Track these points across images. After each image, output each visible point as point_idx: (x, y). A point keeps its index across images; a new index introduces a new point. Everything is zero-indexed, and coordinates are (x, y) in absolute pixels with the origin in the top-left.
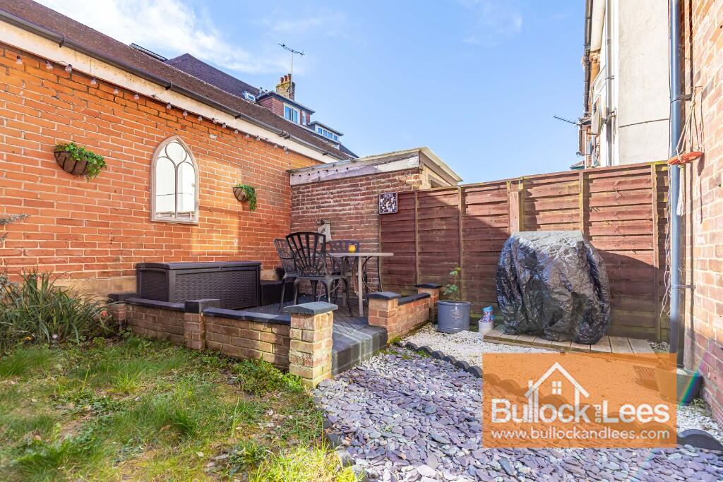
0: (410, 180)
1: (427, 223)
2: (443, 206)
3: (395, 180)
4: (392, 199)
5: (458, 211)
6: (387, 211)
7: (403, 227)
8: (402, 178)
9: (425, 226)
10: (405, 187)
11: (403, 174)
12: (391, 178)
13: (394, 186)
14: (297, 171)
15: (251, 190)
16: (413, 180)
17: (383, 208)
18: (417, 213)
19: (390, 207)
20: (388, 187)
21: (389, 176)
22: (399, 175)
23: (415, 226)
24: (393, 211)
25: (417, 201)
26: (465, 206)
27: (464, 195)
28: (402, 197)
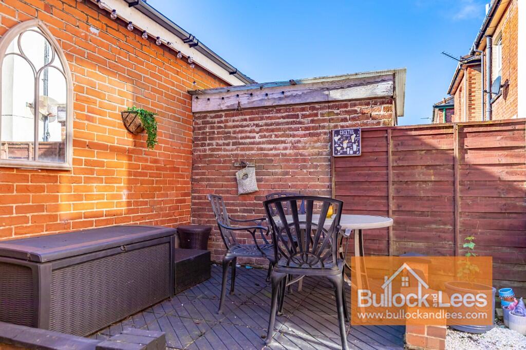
0: (377, 113)
1: (407, 172)
2: (430, 150)
3: (355, 112)
4: (353, 137)
5: (454, 158)
6: (346, 153)
7: (368, 175)
8: (366, 109)
9: (403, 175)
10: (370, 121)
11: (368, 104)
12: (349, 109)
13: (353, 119)
14: (203, 93)
15: (148, 116)
16: (382, 113)
17: (339, 149)
18: (391, 157)
19: (351, 147)
20: (345, 120)
21: (346, 106)
22: (361, 104)
23: (387, 174)
24: (355, 153)
25: (391, 142)
26: (463, 150)
27: (462, 136)
28: (366, 134)
